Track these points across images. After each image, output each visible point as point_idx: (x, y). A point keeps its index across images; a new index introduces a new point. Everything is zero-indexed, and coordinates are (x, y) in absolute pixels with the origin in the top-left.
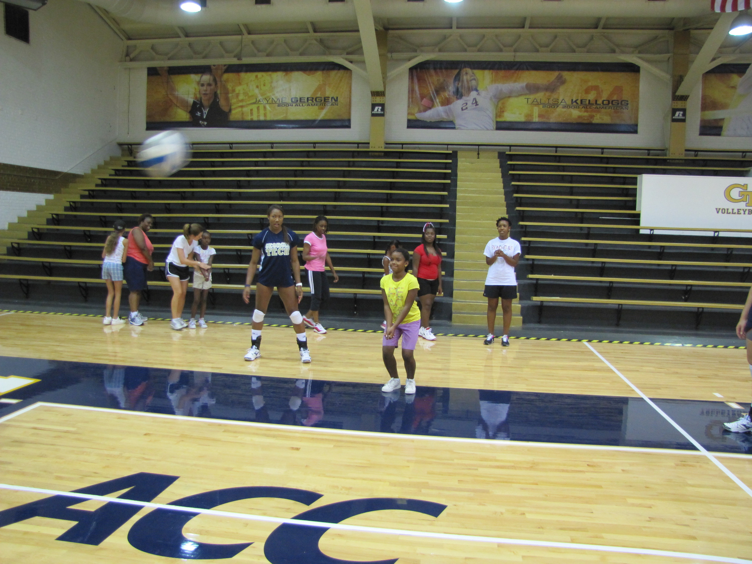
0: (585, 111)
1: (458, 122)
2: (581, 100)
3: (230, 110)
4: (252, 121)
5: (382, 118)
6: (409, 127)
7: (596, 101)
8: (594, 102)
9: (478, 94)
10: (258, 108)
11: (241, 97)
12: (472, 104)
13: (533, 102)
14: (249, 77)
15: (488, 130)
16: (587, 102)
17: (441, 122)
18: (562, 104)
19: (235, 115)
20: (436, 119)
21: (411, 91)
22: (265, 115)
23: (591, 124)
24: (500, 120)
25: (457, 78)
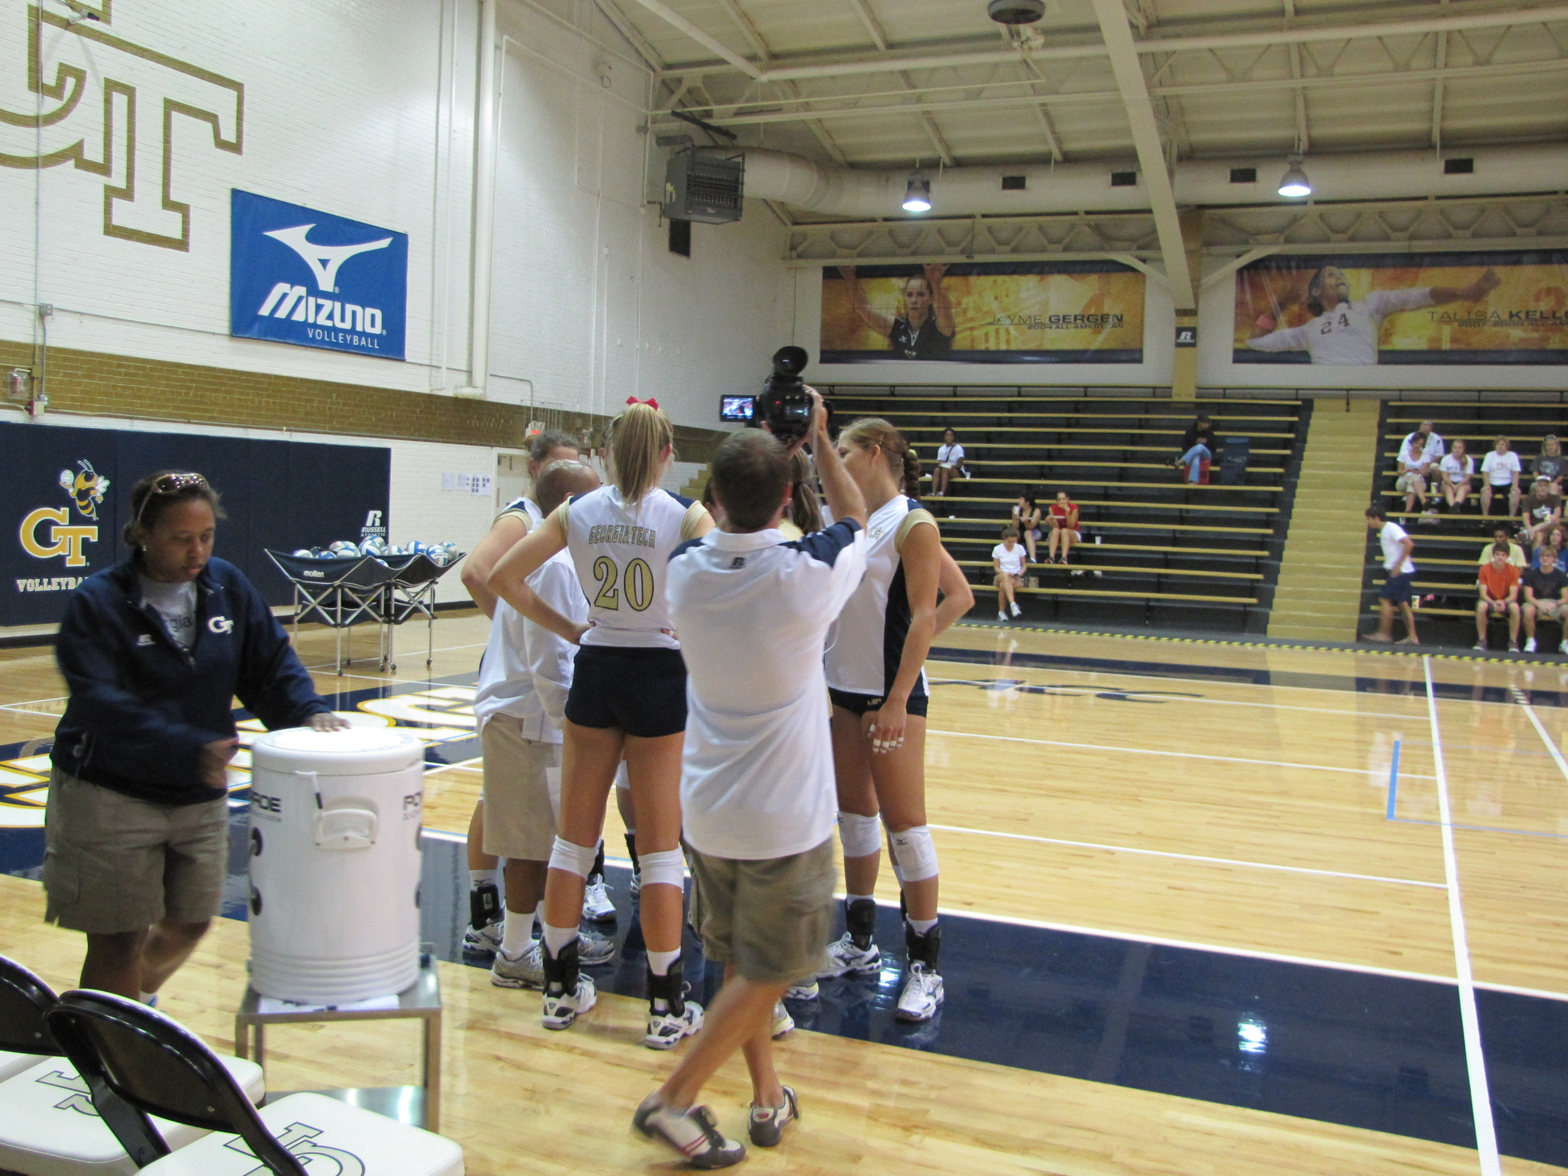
0: (1533, 330)
1: (1314, 353)
2: (1527, 313)
3: (953, 335)
4: (988, 352)
5: (1193, 349)
6: (1236, 361)
7: (1554, 313)
8: (1551, 315)
9: (1350, 308)
10: (997, 331)
11: (970, 314)
12: (1340, 323)
13: (1442, 317)
14: (982, 281)
15: (1365, 364)
16: (1538, 315)
17: (1289, 352)
18: (1492, 319)
19: (961, 342)
20: (1280, 347)
21: (1240, 304)
22: (1008, 342)
23: (1543, 351)
24: (1384, 348)
25: (1315, 282)
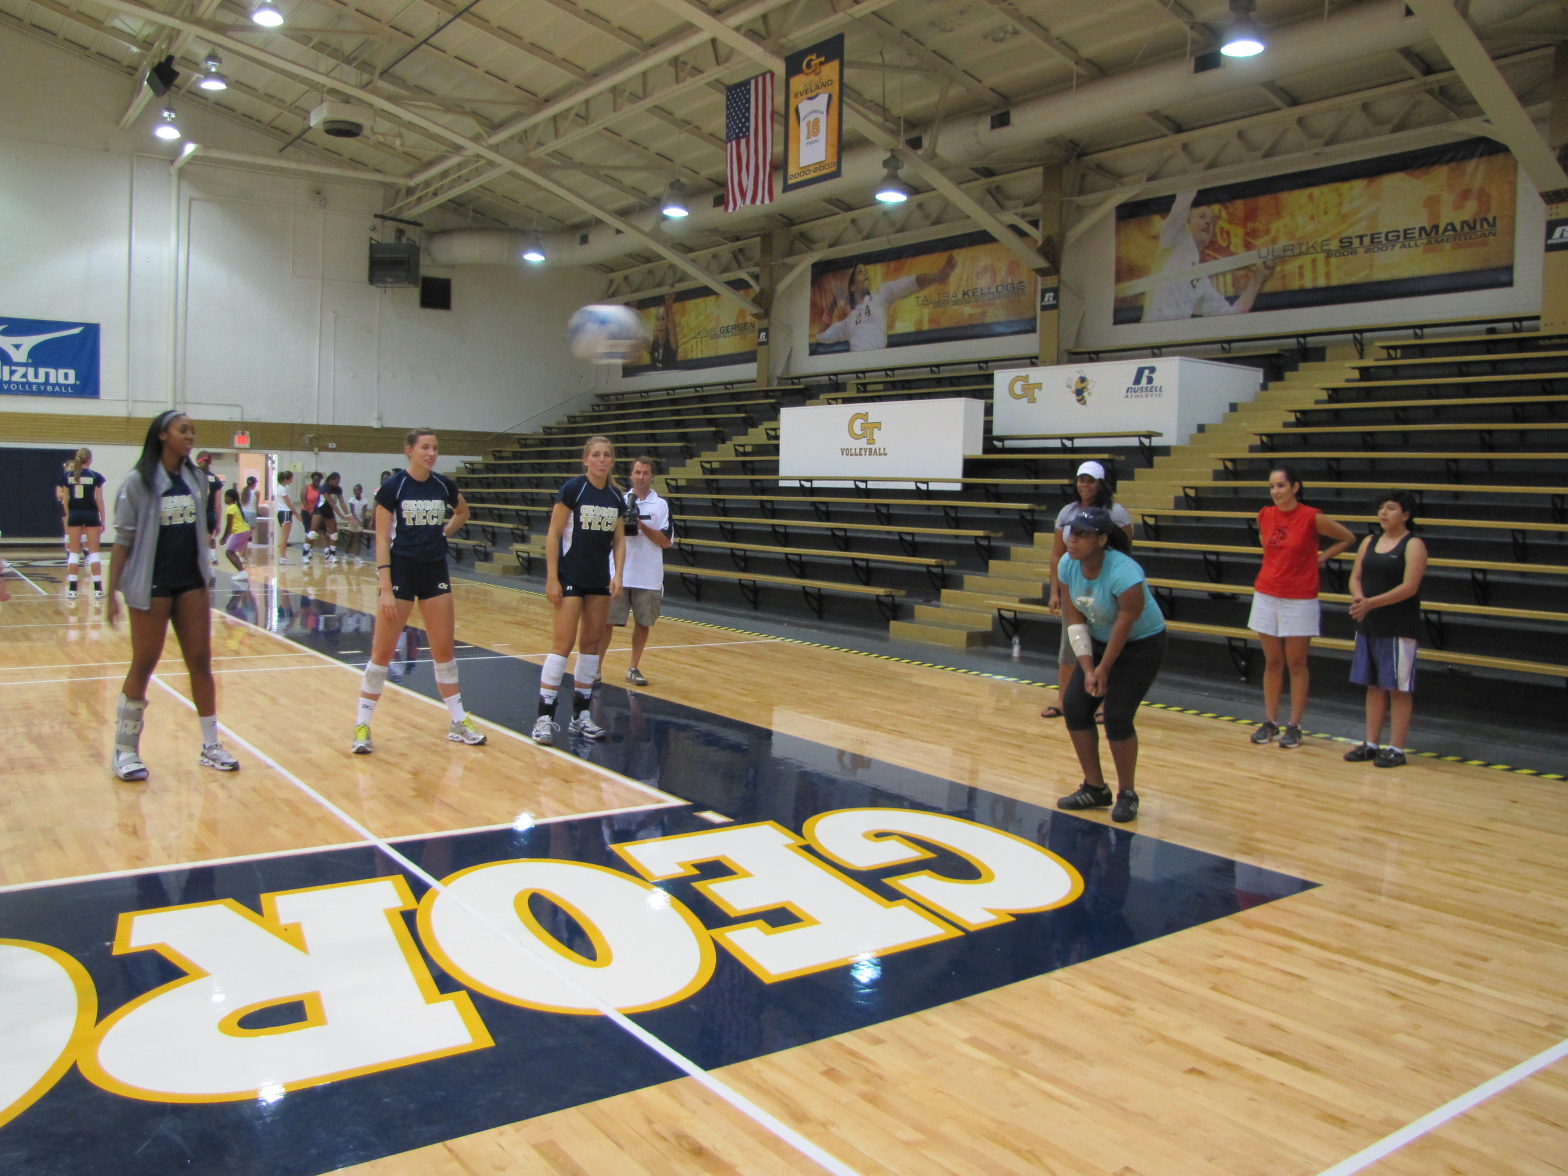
0: (978, 306)
1: (852, 342)
2: (973, 291)
3: (677, 348)
4: (692, 360)
6: (811, 353)
7: (990, 288)
9: (871, 299)
11: (685, 331)
12: (866, 314)
13: (923, 301)
14: (690, 304)
15: (879, 348)
16: (979, 293)
17: (839, 343)
18: (953, 299)
19: (681, 356)
20: (835, 339)
24: (891, 333)
25: (852, 281)
